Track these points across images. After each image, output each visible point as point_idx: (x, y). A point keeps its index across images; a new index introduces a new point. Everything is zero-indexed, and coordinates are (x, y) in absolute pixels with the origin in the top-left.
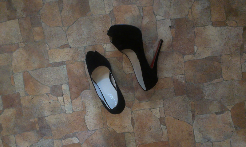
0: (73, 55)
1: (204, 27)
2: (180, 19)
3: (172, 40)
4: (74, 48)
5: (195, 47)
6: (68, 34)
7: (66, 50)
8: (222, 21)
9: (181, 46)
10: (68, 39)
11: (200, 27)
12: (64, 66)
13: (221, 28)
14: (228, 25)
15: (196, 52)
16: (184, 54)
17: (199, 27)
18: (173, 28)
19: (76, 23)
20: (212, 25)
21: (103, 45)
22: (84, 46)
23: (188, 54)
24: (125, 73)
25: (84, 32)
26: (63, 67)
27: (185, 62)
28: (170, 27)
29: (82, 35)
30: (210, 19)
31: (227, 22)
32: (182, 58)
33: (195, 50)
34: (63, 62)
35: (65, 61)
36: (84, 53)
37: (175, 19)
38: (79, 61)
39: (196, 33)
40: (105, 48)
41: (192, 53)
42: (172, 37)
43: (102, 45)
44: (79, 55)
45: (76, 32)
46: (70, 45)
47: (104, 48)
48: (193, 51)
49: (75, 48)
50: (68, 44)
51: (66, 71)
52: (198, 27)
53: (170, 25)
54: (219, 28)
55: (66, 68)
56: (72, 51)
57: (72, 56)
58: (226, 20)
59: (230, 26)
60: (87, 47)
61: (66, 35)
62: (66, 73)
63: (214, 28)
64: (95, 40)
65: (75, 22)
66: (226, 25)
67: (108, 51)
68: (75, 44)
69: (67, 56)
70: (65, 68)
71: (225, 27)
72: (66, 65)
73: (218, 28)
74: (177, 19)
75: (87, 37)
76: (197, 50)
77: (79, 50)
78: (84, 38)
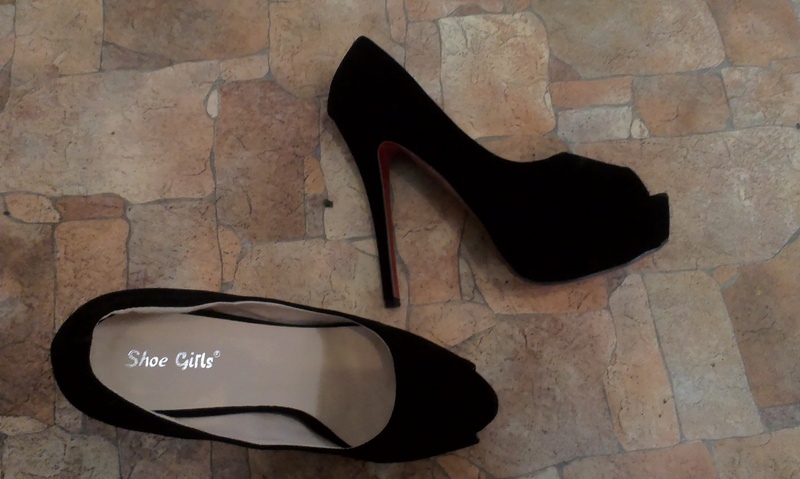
0: (781, 95)
1: (167, 196)
2: (281, 238)
3: (319, 145)
4: (782, 126)
5: (213, 110)
8: (77, 223)
9: (279, 117)
11: (187, 199)
13: (82, 190)
14: (47, 203)
15: (212, 89)
16: (269, 83)
17: (190, 196)
18: (314, 198)
19: (789, 236)
20: (125, 205)
21: (646, 134)
22: (737, 133)
23: (248, 82)
25: (742, 193)
27: (265, 50)
28: (328, 204)
29: (753, 180)
30: (136, 230)
31: (54, 216)
32: (278, 68)
33: (214, 97)
36: (734, 103)
37: (305, 237)
39: (209, 171)
40: (637, 123)
41: (229, 90)
42: (318, 157)
43: (652, 135)
44: (753, 94)
45: (782, 195)
47: (642, 120)
48: (224, 94)
49: (779, 122)
52: (192, 200)
53: (327, 210)
54: (96, 189)
56: (789, 111)
58: (54, 226)
59: (39, 195)
60: (723, 126)
63: (117, 191)
64: (685, 157)
65: (791, 241)
66: (60, 203)
67: (623, 105)
68: (782, 139)
71: (66, 193)
73: (96, 191)
74: (294, 239)
75: (727, 173)
76: (208, 96)
77: (759, 115)
78: (742, 167)
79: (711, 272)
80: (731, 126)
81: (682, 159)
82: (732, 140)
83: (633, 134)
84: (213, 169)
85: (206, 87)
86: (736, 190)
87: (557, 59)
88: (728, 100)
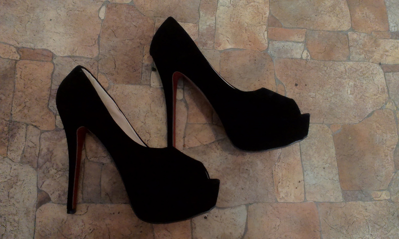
0: (374, 48)
1: (74, 55)
2: (128, 83)
4: (372, 62)
5: (102, 15)
6: (383, 92)
7: (389, 61)
8: (28, 61)
10: (385, 83)
11: (84, 58)
12: (393, 29)
13: (32, 45)
14: (14, 50)
15: (103, 5)
16: (131, 6)
17: (86, 56)
19: (367, 114)
20: (53, 56)
21: (309, 58)
22: (351, 63)
25: (349, 92)
26: (396, 28)
29: (355, 86)
30: (57, 69)
31: (16, 56)
34: (396, 39)
35: (391, 38)
36: (352, 49)
37: (140, 84)
38: (363, 35)
39: (97, 45)
40: (306, 52)
41: (111, 6)
43: (311, 58)
44: (361, 46)
45: (368, 95)
46: (381, 70)
47: (308, 51)
48: (108, 8)
50: (385, 72)
51: (389, 19)
52: (88, 58)
53: (153, 72)
54: (39, 46)
55: (389, 26)
56: (377, 56)
57: (378, 45)
59: (10, 45)
60: (345, 59)
61: (388, 91)
62: (390, 16)
63: (50, 49)
64: (325, 71)
65: (368, 116)
66: (19, 50)
67: (300, 43)
68: (371, 69)
69: (387, 48)
70: (391, 25)
71: (24, 46)
72: (389, 30)
73: (39, 48)
74: (135, 84)
75: (344, 81)
76: (100, 9)
77: (363, 56)
78: (351, 79)
79: (329, 126)
80: (349, 60)
82: (348, 66)
83: (303, 57)
84: (99, 45)
85: (100, 4)
86: (346, 89)
87: (272, 16)
88: (349, 47)
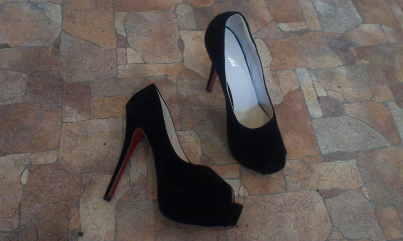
0: (309, 174)
3: (79, 200)
4: (310, 190)
5: (24, 180)
6: (326, 221)
7: (326, 186)
9: (59, 184)
10: (326, 211)
12: (324, 152)
15: (25, 169)
16: (57, 166)
18: (74, 231)
21: (246, 194)
22: (289, 193)
23: (45, 165)
24: (196, 132)
25: (292, 226)
26: (327, 150)
27: (57, 148)
28: (81, 234)
29: (297, 218)
32: (63, 158)
33: (26, 173)
34: (329, 161)
35: (324, 161)
36: (287, 178)
38: (296, 162)
39: (17, 216)
40: (242, 188)
41: (33, 169)
42: (78, 207)
43: (249, 195)
44: (296, 174)
45: (311, 227)
46: (320, 197)
47: (244, 187)
48: (31, 172)
49: (308, 188)
50: (324, 199)
51: (319, 142)
53: (80, 238)
55: (320, 148)
56: (313, 183)
57: (312, 171)
60: (283, 190)
61: (331, 219)
62: (318, 139)
64: (265, 207)
67: (235, 179)
68: (310, 197)
69: (322, 172)
70: (322, 147)
72: (321, 153)
75: (285, 215)
76: (22, 173)
77: (299, 184)
78: (292, 211)
80: (287, 190)
81: (263, 208)
82: (287, 197)
83: (240, 193)
84: (19, 215)
85: (22, 167)
86: (289, 224)
87: (205, 154)
88: (284, 177)
